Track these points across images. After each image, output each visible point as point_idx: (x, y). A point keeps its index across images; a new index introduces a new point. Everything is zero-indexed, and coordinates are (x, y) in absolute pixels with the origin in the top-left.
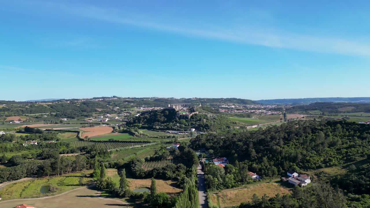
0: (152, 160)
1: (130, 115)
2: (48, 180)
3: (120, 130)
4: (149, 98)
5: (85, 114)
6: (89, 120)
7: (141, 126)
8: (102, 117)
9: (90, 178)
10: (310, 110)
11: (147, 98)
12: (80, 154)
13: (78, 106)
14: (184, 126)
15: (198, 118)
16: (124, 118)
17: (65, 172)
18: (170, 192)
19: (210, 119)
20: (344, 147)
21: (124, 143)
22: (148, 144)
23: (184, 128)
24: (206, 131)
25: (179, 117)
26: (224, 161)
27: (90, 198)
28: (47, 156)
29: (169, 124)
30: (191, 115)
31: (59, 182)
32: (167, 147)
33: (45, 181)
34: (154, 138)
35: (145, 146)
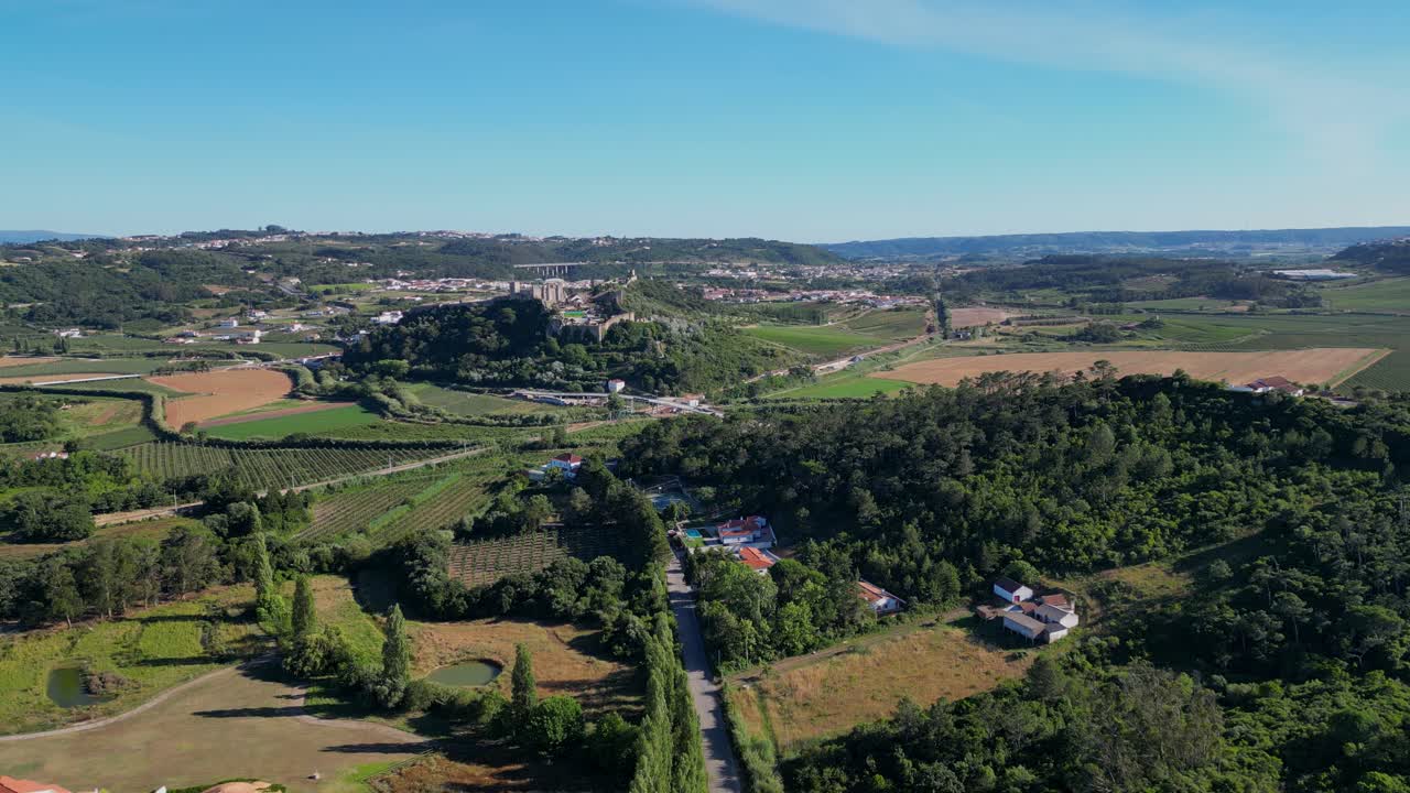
0: (481, 531)
1: (352, 315)
2: (69, 639)
3: (323, 389)
4: (417, 236)
5: (161, 308)
6: (179, 336)
7: (405, 371)
8: (235, 324)
9: (248, 627)
10: (1025, 287)
11: (409, 235)
12: (178, 512)
13: (125, 274)
14: (581, 370)
15: (636, 340)
16: (330, 330)
17: (136, 600)
18: (578, 676)
19: (679, 341)
20: (1182, 486)
21: (353, 449)
22: (452, 456)
23: (583, 379)
24: (667, 391)
25: (559, 333)
26: (758, 534)
27: (263, 719)
28: (44, 527)
29: (521, 364)
30: (607, 325)
31: (120, 649)
32: (532, 471)
33: (57, 648)
34: (468, 423)
35: (439, 465)
